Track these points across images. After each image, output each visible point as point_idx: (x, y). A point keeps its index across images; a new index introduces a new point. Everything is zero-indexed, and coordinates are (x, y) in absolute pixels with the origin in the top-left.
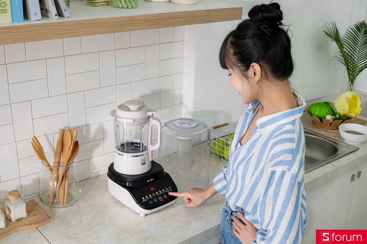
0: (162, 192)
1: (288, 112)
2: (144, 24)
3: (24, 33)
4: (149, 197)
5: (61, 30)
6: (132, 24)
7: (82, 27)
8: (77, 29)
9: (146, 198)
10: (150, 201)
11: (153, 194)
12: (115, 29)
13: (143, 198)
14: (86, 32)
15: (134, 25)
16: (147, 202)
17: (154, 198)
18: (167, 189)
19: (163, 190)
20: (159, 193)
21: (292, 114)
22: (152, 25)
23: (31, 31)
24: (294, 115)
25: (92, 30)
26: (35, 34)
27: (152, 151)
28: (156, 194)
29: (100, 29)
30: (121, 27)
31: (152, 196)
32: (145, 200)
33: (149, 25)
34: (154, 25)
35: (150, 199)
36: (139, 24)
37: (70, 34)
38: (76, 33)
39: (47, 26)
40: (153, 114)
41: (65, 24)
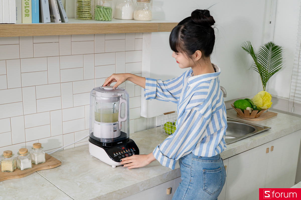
0: (128, 151)
2: (117, 29)
3: (40, 29)
4: (118, 154)
5: (64, 29)
6: (109, 29)
7: (77, 29)
8: (74, 29)
9: (116, 154)
10: (120, 157)
11: (122, 152)
12: (98, 31)
13: (114, 154)
14: (79, 32)
15: (110, 29)
16: (117, 157)
17: (122, 154)
18: (132, 150)
19: (129, 150)
20: (126, 152)
21: (210, 76)
22: (122, 31)
23: (44, 28)
24: (211, 77)
25: (83, 31)
26: (47, 31)
27: (121, 122)
28: (123, 152)
29: (88, 31)
30: (102, 30)
31: (121, 153)
32: (116, 156)
33: (120, 31)
35: (120, 155)
36: (113, 29)
37: (69, 32)
38: (73, 32)
39: (55, 26)
40: (122, 95)
41: (66, 26)
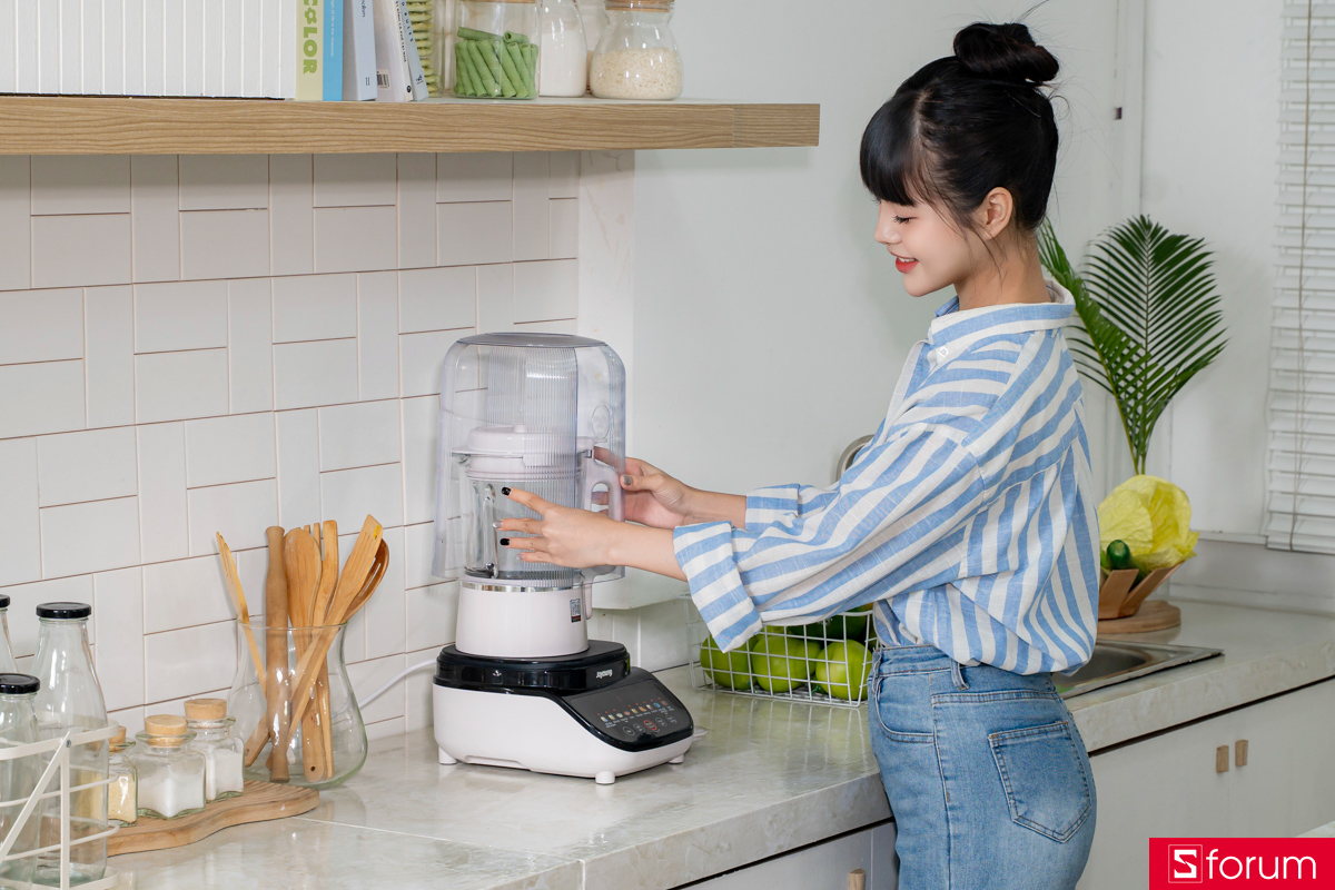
1: (1012, 309)
2: (600, 133)
3: (366, 126)
5: (436, 128)
6: (574, 129)
7: (475, 126)
8: (465, 129)
12: (540, 139)
14: (483, 141)
15: (578, 132)
21: (1026, 315)
22: (617, 139)
23: (379, 121)
24: (1028, 318)
25: (495, 136)
26: (385, 132)
29: (509, 137)
30: (552, 135)
33: (610, 139)
34: (620, 139)
36: (588, 133)
37: (453, 141)
38: (464, 141)
39: (410, 113)
41: (444, 113)
